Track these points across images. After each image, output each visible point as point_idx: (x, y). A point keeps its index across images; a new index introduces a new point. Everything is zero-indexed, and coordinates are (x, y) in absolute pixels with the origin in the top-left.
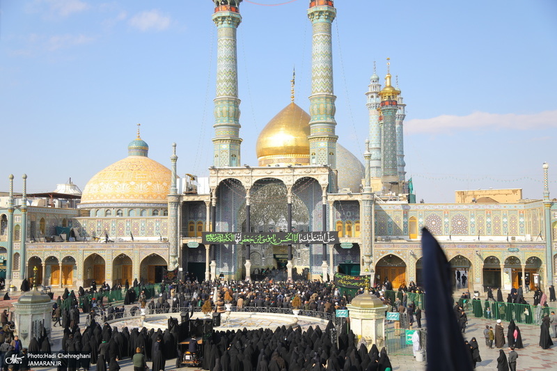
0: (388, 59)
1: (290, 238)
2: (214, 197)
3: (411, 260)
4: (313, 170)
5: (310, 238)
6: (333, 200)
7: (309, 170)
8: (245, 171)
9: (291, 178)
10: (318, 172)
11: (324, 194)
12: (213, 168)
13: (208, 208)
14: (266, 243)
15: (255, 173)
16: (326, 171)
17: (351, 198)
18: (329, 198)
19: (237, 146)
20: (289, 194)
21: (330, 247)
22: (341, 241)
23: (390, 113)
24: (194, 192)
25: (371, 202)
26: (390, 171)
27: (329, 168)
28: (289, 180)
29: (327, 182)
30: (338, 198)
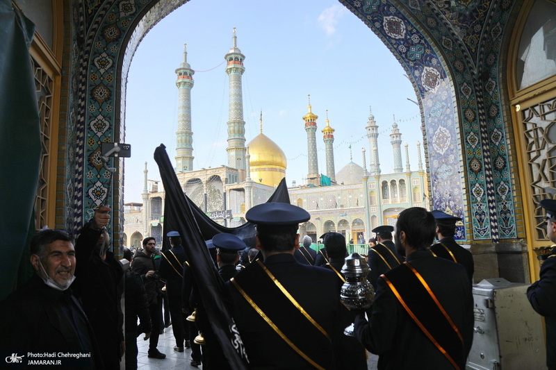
5: (215, 216)
6: (229, 189)
7: (215, 170)
8: (180, 175)
9: (205, 176)
10: (220, 171)
11: (224, 186)
15: (187, 176)
16: (225, 170)
17: (239, 187)
18: (226, 187)
19: (188, 161)
20: (205, 188)
21: (228, 220)
22: (234, 216)
23: (310, 131)
24: (155, 191)
25: (250, 187)
26: (312, 171)
27: (227, 167)
28: (204, 178)
29: (225, 177)
30: (231, 187)
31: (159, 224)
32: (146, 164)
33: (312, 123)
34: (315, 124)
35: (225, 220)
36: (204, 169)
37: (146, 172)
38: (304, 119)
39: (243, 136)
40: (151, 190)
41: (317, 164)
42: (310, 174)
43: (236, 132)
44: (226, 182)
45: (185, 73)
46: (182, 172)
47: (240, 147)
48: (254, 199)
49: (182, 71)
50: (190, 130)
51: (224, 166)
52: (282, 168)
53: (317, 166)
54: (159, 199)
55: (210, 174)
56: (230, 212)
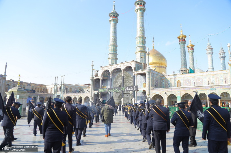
0: (181, 25)
1: (122, 89)
2: (102, 76)
3: (165, 96)
4: (130, 63)
5: (128, 89)
6: (136, 73)
7: (128, 63)
8: (110, 66)
9: (123, 67)
10: (132, 63)
11: (133, 72)
12: (102, 67)
13: (100, 80)
14: (115, 92)
15: (113, 67)
16: (134, 62)
17: (142, 72)
18: (135, 73)
19: (114, 60)
20: (123, 73)
21: (136, 92)
22: (139, 89)
23: (182, 44)
24: (97, 76)
25: (149, 72)
26: (183, 66)
27: (135, 61)
28: (122, 68)
29: (134, 67)
30: (138, 72)
31: (98, 93)
32: (93, 61)
33: (183, 39)
34: (185, 40)
35: (134, 91)
36: (123, 63)
37: (93, 66)
38: (178, 38)
39: (145, 45)
40: (95, 75)
41: (186, 62)
42: (182, 68)
43: (141, 43)
44: (135, 70)
45: (114, 15)
46: (111, 65)
47: (144, 51)
48: (151, 79)
49: (112, 14)
50: (116, 44)
51: (134, 60)
52: (165, 66)
53: (186, 63)
54: (98, 79)
55: (126, 65)
56: (137, 87)
